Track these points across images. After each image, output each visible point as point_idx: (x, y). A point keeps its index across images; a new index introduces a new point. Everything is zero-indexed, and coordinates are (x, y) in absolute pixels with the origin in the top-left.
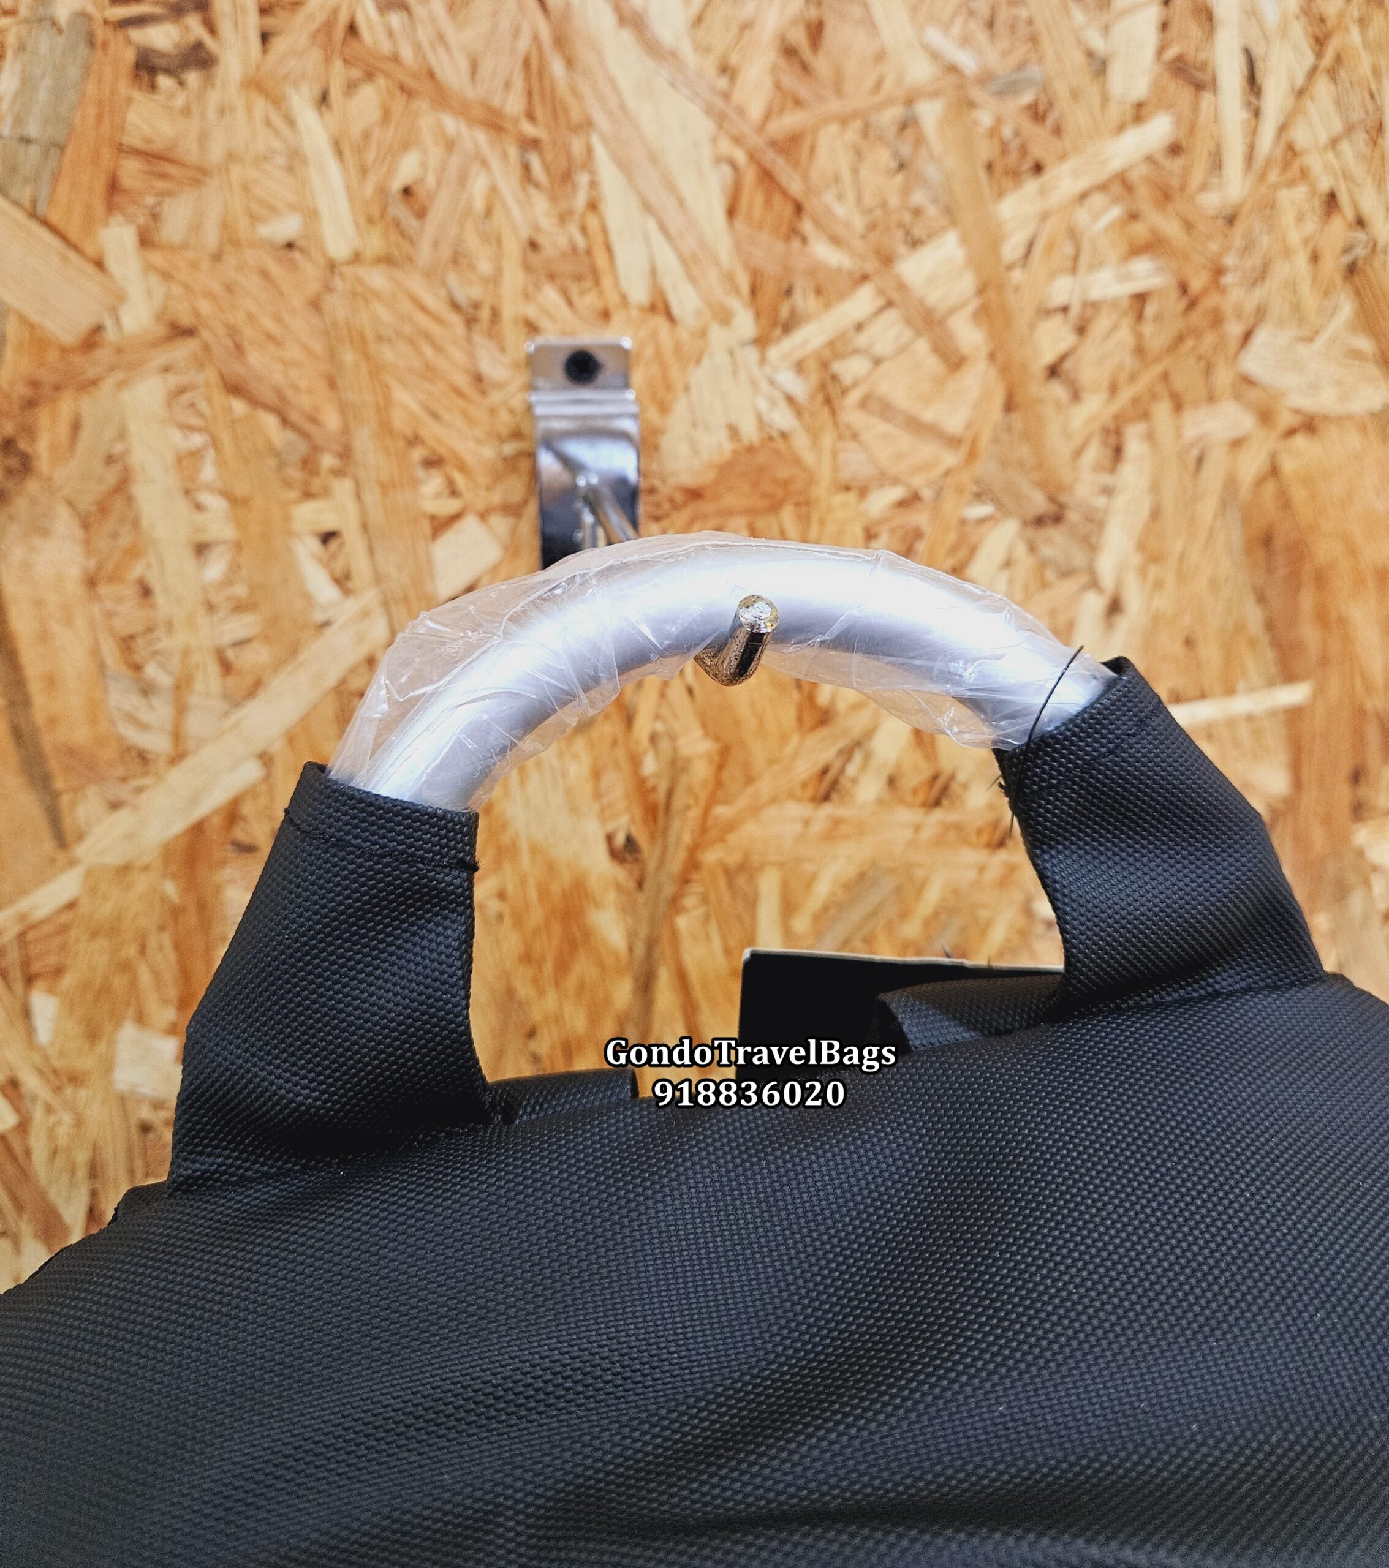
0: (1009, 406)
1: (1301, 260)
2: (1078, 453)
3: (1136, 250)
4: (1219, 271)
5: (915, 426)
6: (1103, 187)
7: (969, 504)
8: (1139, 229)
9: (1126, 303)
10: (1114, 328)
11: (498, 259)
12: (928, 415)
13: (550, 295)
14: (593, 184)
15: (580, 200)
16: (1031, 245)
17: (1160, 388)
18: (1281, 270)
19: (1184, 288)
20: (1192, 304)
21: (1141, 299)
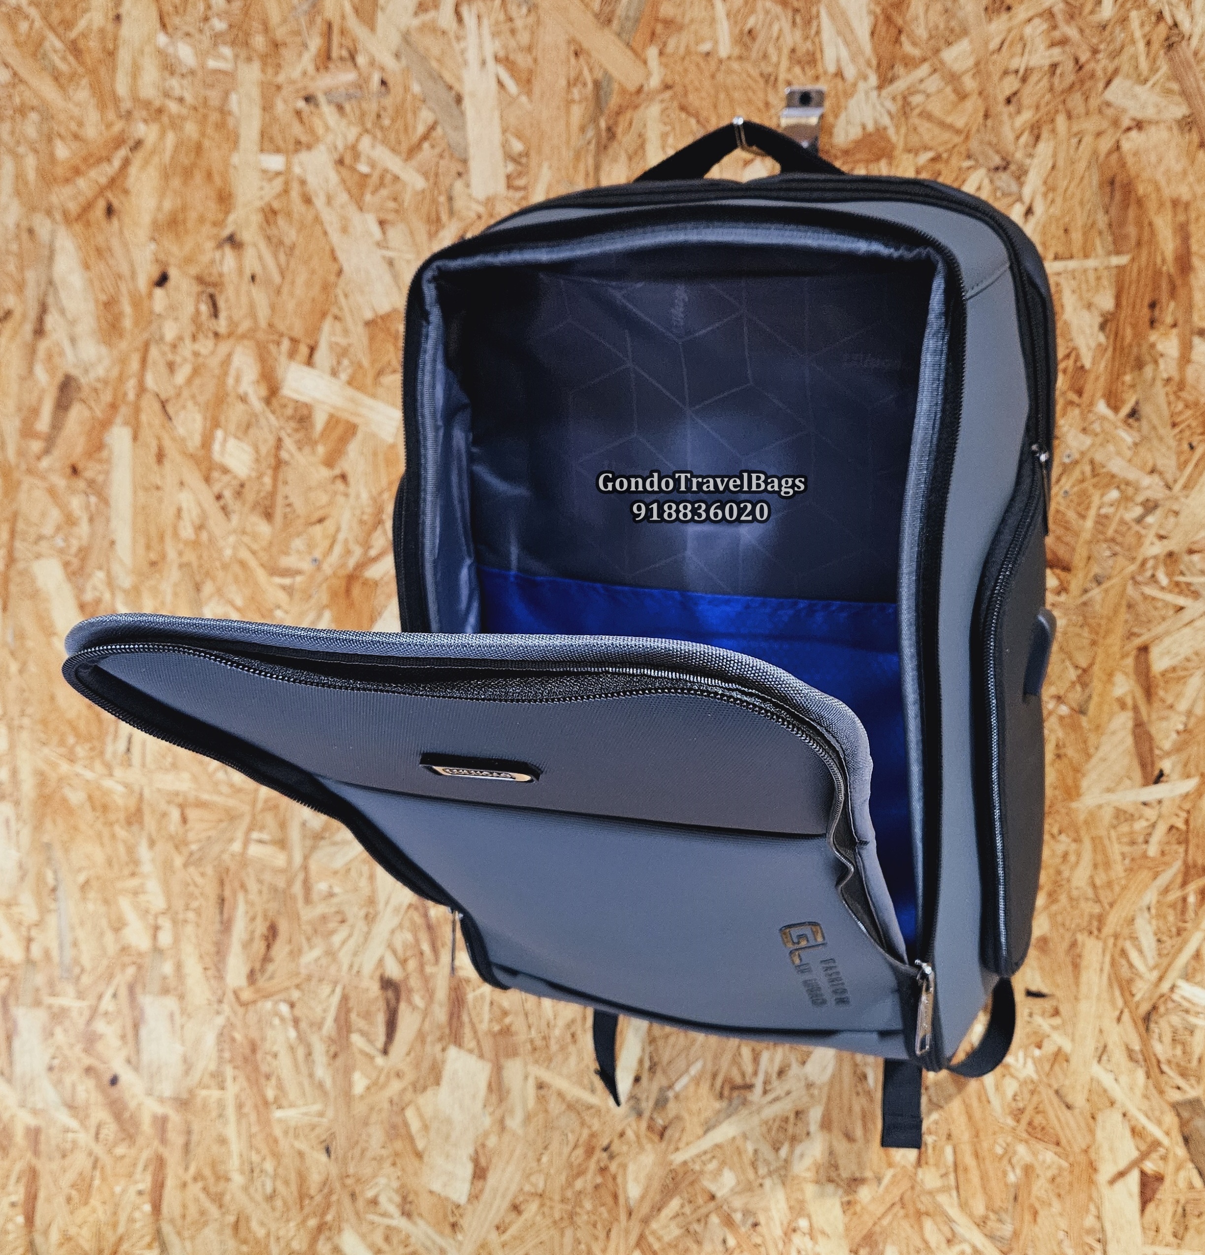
0: (986, 116)
1: (1141, 45)
2: (1018, 138)
3: (1053, 45)
4: (1095, 51)
5: (943, 125)
6: (1040, 15)
7: (964, 160)
8: (1057, 34)
9: (1046, 68)
10: (1039, 81)
11: (779, 56)
12: (949, 120)
13: (797, 70)
14: (819, 26)
15: (813, 31)
16: (1002, 43)
17: (1061, 107)
18: (1129, 50)
19: (1077, 61)
20: (1081, 68)
21: (1054, 66)
